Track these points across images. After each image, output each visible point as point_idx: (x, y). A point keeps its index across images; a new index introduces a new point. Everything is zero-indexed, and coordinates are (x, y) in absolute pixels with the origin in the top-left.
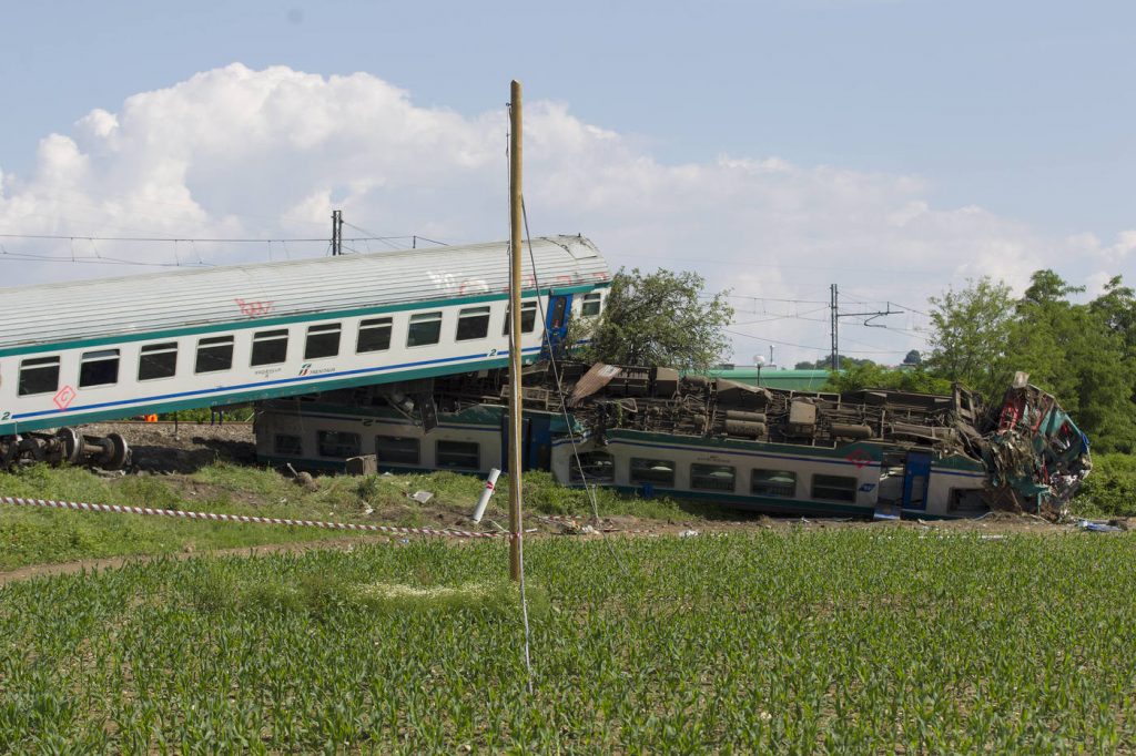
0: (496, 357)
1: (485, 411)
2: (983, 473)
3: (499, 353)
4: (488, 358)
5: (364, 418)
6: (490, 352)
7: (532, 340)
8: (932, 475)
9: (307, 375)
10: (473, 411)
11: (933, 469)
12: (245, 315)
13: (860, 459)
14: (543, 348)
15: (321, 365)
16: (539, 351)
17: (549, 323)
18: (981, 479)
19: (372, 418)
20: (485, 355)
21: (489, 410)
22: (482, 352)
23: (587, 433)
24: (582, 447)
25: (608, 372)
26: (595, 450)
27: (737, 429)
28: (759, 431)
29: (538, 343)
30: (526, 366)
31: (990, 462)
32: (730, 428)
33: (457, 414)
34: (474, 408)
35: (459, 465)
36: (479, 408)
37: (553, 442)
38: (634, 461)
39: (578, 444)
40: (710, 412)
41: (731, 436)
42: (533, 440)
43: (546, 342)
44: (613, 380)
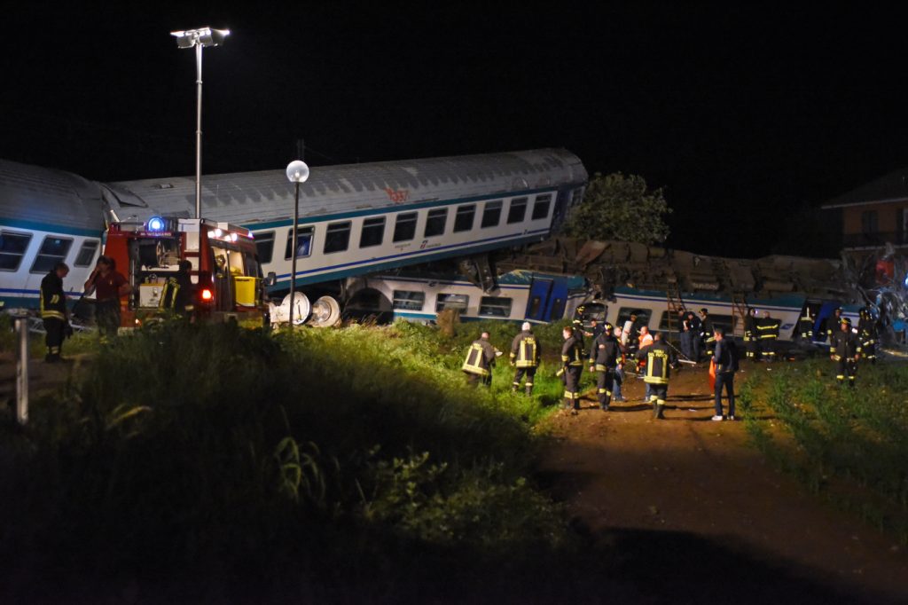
0: (526, 235)
1: (520, 274)
3: (530, 232)
4: (522, 236)
5: (430, 281)
6: (523, 231)
7: (545, 223)
9: (425, 248)
10: (511, 275)
12: (393, 202)
13: (787, 306)
14: (550, 229)
15: (433, 240)
16: (547, 232)
17: (555, 211)
19: (435, 280)
20: (520, 234)
21: (523, 274)
22: (519, 232)
23: (590, 290)
24: (585, 300)
25: (599, 245)
26: (594, 302)
27: (701, 286)
28: (715, 287)
29: (548, 226)
30: (540, 242)
31: (882, 306)
32: (696, 285)
33: (500, 277)
34: (512, 273)
35: (495, 314)
36: (516, 272)
37: (569, 297)
38: (623, 310)
39: (583, 298)
40: (676, 274)
41: (696, 291)
42: (553, 295)
43: (552, 224)
44: (604, 252)
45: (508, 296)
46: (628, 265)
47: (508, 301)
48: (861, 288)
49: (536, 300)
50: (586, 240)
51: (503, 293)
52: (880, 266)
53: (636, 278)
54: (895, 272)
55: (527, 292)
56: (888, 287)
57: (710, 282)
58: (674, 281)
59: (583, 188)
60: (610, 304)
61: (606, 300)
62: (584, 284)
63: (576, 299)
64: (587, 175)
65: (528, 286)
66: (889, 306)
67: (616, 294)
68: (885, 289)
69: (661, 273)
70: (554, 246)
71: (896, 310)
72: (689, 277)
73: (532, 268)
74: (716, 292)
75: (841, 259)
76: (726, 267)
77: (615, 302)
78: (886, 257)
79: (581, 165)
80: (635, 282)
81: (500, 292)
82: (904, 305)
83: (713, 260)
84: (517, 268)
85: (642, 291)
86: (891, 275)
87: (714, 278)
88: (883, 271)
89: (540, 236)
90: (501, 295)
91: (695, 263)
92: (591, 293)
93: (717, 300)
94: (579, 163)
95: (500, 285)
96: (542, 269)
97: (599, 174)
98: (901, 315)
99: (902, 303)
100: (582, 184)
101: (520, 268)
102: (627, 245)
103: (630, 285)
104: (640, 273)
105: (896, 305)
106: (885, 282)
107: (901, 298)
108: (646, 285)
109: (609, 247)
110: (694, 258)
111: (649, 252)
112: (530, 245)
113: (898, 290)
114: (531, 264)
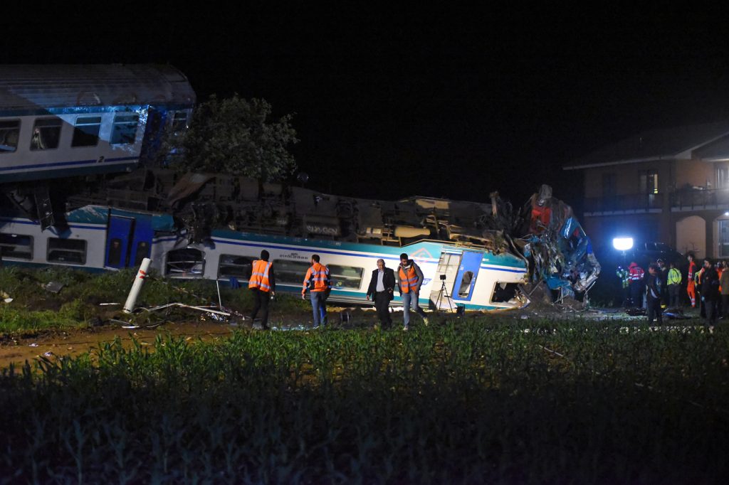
0: (103, 163)
1: (94, 211)
2: (525, 270)
3: (106, 160)
4: (97, 164)
6: (99, 159)
8: (481, 270)
10: (83, 211)
11: (482, 265)
13: (421, 256)
14: (140, 157)
16: (136, 160)
17: (146, 137)
18: (522, 274)
20: (95, 161)
21: (98, 210)
22: (92, 159)
23: (183, 232)
24: (176, 245)
25: (199, 179)
26: (189, 247)
27: (317, 229)
28: (335, 232)
29: (138, 153)
30: (126, 173)
31: (531, 259)
32: (311, 229)
33: (68, 214)
34: (83, 208)
35: (67, 260)
36: (88, 208)
37: (154, 240)
38: (223, 257)
39: (174, 242)
40: (290, 215)
41: (312, 235)
42: (135, 237)
43: (143, 152)
44: (204, 186)
45: (80, 238)
46: (233, 204)
47: (82, 244)
48: (508, 236)
49: (116, 243)
50: (185, 173)
51: (75, 234)
52: (535, 212)
53: (240, 219)
54: (551, 219)
55: (104, 232)
56: (539, 236)
57: (329, 225)
58: (284, 223)
59: (189, 111)
60: (206, 249)
61: (201, 245)
62: (172, 224)
63: (164, 243)
64: (194, 96)
65: (104, 226)
66: (539, 258)
67: (213, 238)
68: (536, 239)
69: (270, 214)
70: (143, 180)
71: (547, 264)
72: (305, 219)
73: (110, 203)
74: (336, 238)
75: (489, 202)
76: (356, 210)
77: (213, 247)
78: (543, 202)
79: (187, 83)
80: (238, 224)
81: (70, 233)
82: (557, 258)
83: (340, 201)
84: (88, 203)
85: (244, 234)
86: (546, 224)
87: (336, 221)
88: (538, 217)
89: (126, 165)
90: (73, 236)
91: (316, 203)
92: (183, 236)
93: (338, 248)
94: (184, 81)
95: (70, 224)
96: (121, 205)
97: (213, 96)
98: (554, 270)
99: (555, 256)
100: (188, 106)
101: (94, 204)
102: (237, 180)
103: (232, 227)
104: (243, 213)
105: (547, 258)
106: (539, 231)
107: (554, 250)
108: (251, 227)
109: (212, 180)
110: (315, 197)
111: (261, 189)
112: (111, 176)
113: (551, 240)
114: (108, 199)
